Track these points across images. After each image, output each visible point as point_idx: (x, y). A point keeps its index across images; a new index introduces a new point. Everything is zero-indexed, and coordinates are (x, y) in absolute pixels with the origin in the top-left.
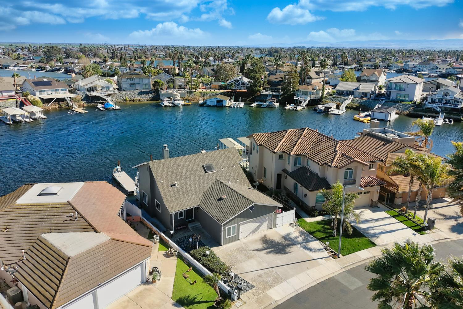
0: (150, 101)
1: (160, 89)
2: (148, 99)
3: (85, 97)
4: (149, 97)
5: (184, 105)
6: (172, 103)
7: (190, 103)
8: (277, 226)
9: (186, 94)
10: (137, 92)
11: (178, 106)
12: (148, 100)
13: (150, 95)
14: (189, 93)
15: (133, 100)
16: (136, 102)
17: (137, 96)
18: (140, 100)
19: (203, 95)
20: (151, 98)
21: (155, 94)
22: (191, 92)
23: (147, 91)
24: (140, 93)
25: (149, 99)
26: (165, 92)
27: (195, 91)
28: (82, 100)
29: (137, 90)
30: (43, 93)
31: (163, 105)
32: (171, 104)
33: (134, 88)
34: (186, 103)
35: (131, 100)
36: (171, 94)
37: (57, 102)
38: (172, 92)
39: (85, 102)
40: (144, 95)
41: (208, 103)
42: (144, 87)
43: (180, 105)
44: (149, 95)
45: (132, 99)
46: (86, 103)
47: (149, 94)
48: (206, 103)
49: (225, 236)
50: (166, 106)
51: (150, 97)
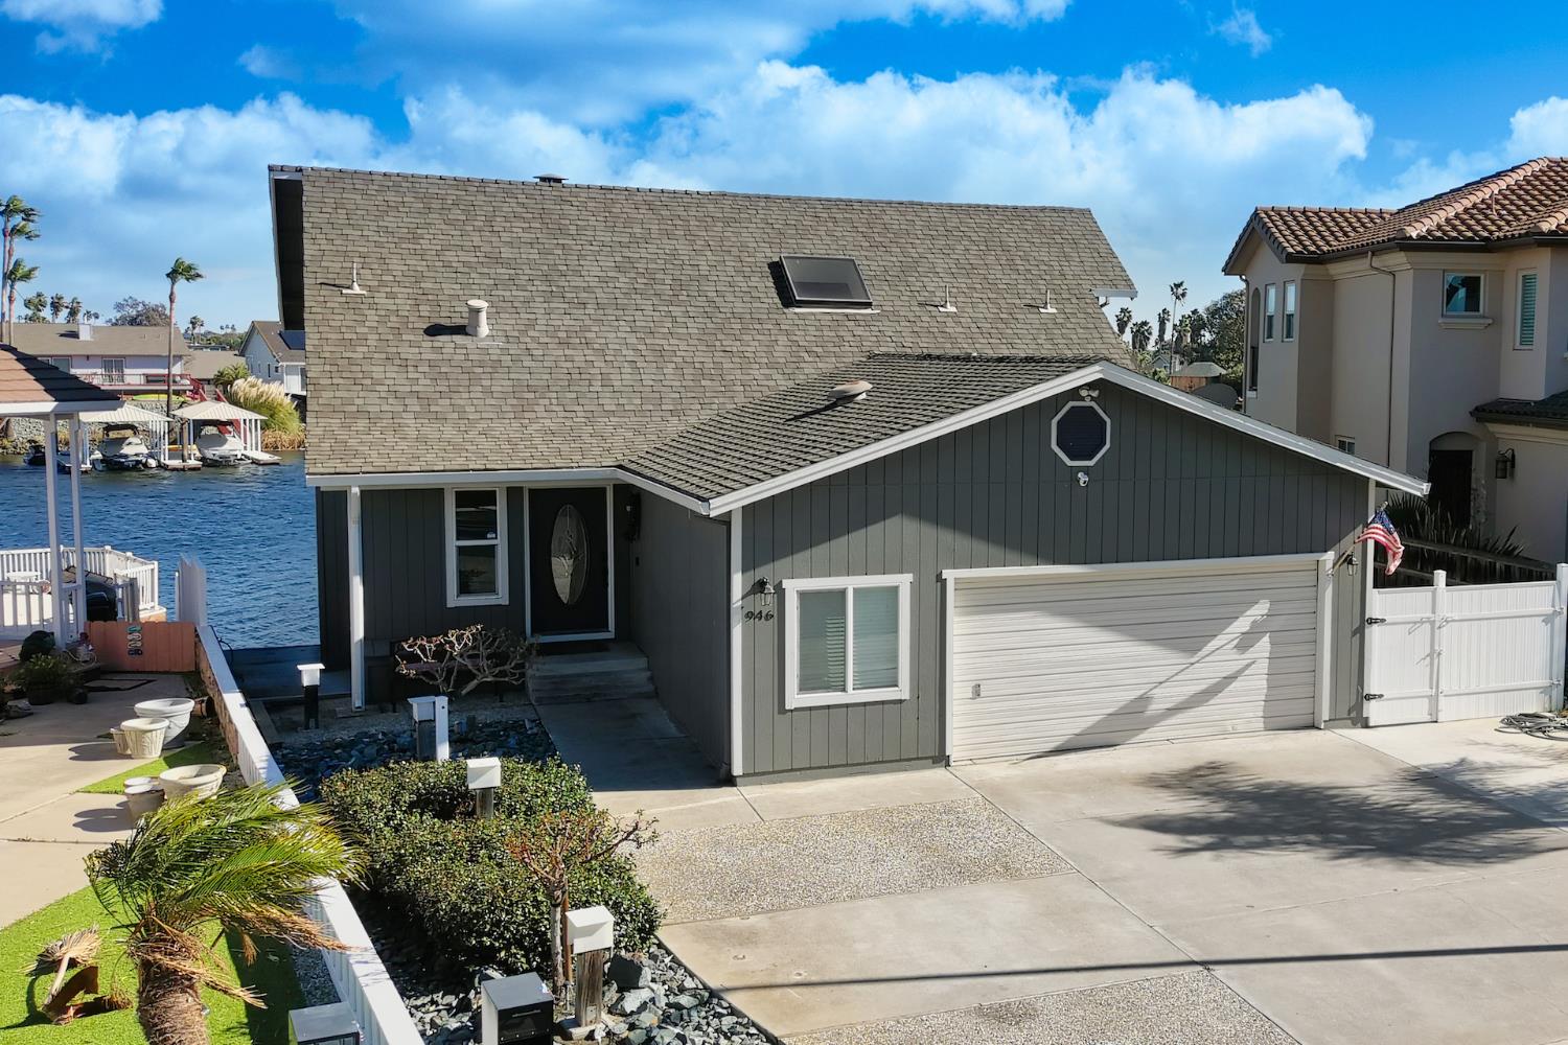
8: (1372, 710)
49: (767, 681)
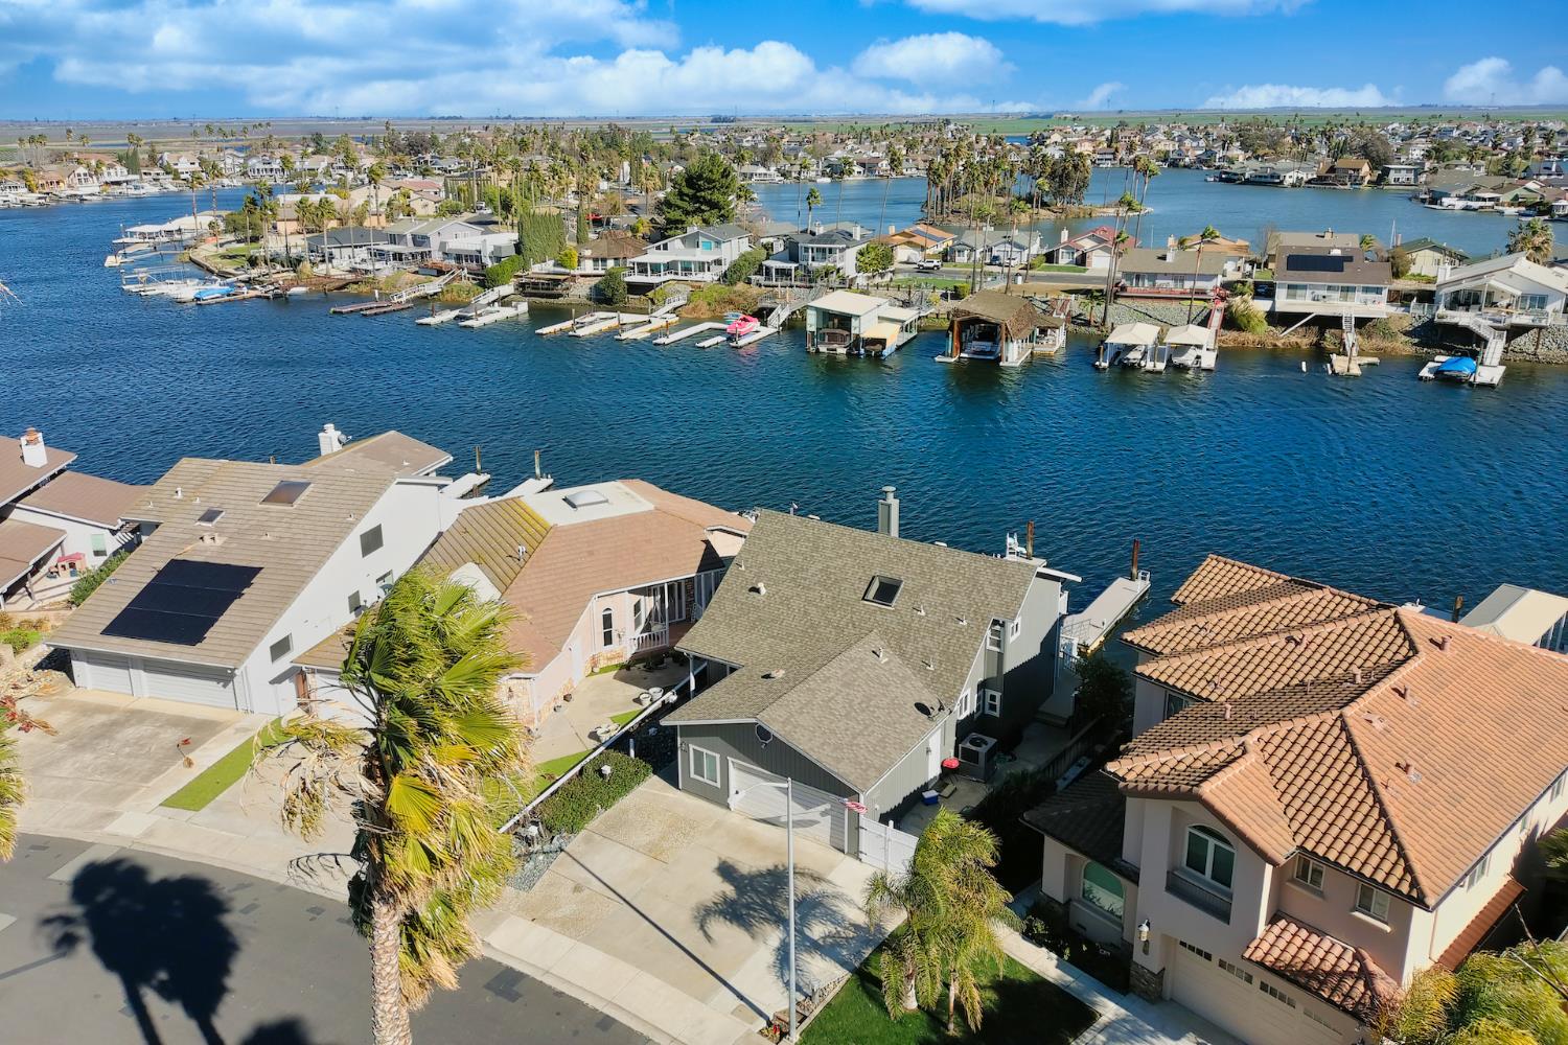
3: (1424, 325)
28: (1406, 333)
30: (1299, 292)
37: (1315, 329)
39: (1416, 340)
46: (1415, 344)
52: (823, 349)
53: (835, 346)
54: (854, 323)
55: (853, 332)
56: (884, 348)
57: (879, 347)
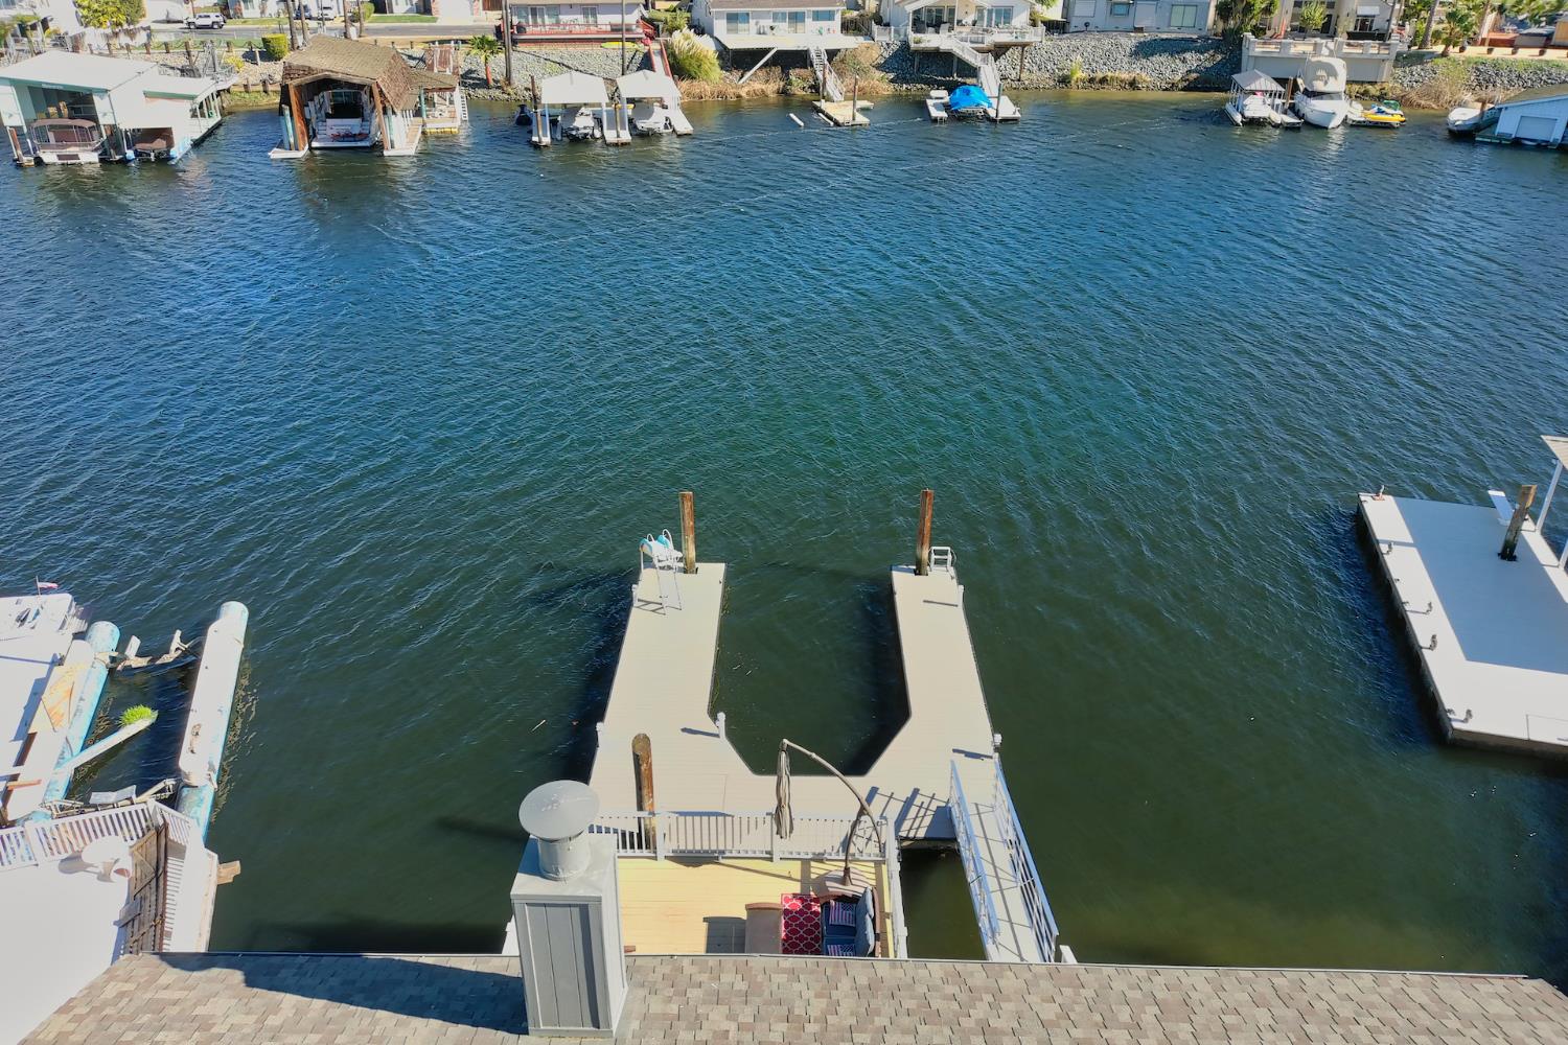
0: (1184, 89)
1: (1249, 35)
2: (1178, 78)
3: (895, 55)
4: (1182, 69)
5: (1358, 125)
6: (1293, 109)
7: (1394, 116)
9: (1388, 66)
10: (1130, 42)
11: (1320, 128)
12: (1173, 87)
13: (1193, 59)
14: (1402, 60)
15: (1103, 80)
16: (1112, 93)
17: (1126, 59)
18: (1133, 84)
19: (1484, 77)
20: (1195, 75)
21: (1220, 58)
22: (1419, 58)
23: (1183, 39)
24: (1145, 50)
25: (1182, 80)
26: (1272, 48)
27: (1444, 54)
28: (879, 67)
29: (1140, 30)
31: (1238, 118)
32: (1285, 113)
33: (1126, 23)
34: (1372, 116)
35: (1091, 80)
36: (1301, 59)
38: (1310, 49)
39: (892, 76)
40: (1164, 58)
41: (1507, 126)
42: (1176, 21)
43: (1336, 121)
44: (1184, 61)
45: (1100, 75)
46: (892, 81)
47: (1188, 55)
48: (1494, 122)
50: (1254, 123)
51: (1189, 71)
52: (49, 157)
53: (72, 150)
54: (100, 104)
55: (102, 121)
56: (170, 145)
57: (160, 144)
